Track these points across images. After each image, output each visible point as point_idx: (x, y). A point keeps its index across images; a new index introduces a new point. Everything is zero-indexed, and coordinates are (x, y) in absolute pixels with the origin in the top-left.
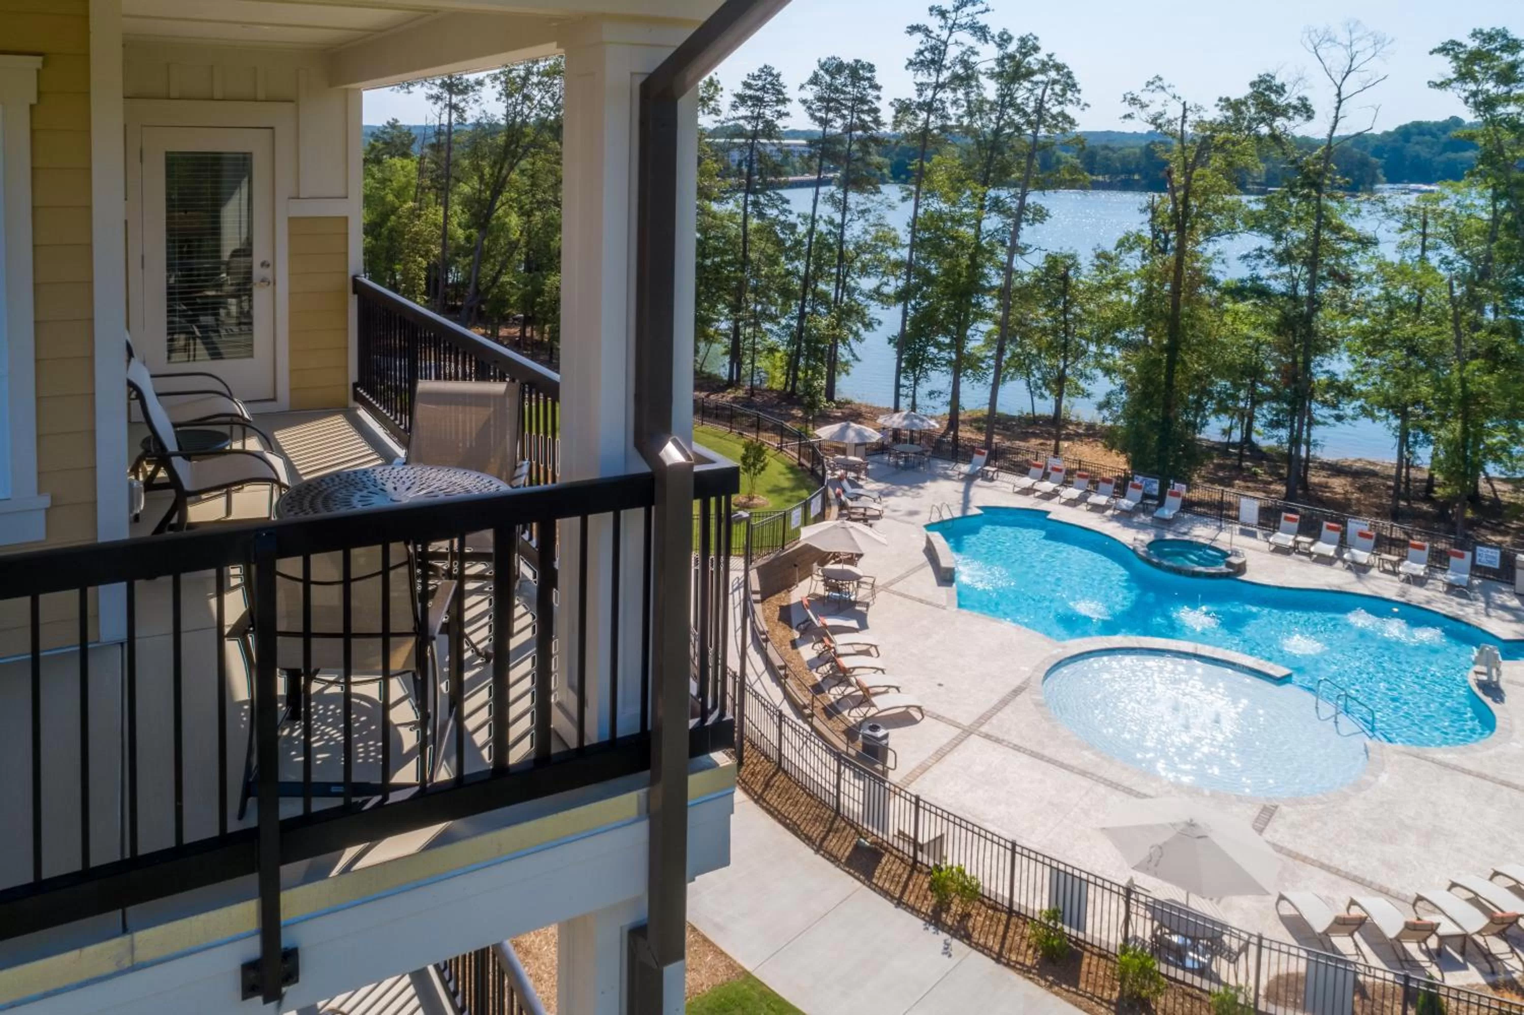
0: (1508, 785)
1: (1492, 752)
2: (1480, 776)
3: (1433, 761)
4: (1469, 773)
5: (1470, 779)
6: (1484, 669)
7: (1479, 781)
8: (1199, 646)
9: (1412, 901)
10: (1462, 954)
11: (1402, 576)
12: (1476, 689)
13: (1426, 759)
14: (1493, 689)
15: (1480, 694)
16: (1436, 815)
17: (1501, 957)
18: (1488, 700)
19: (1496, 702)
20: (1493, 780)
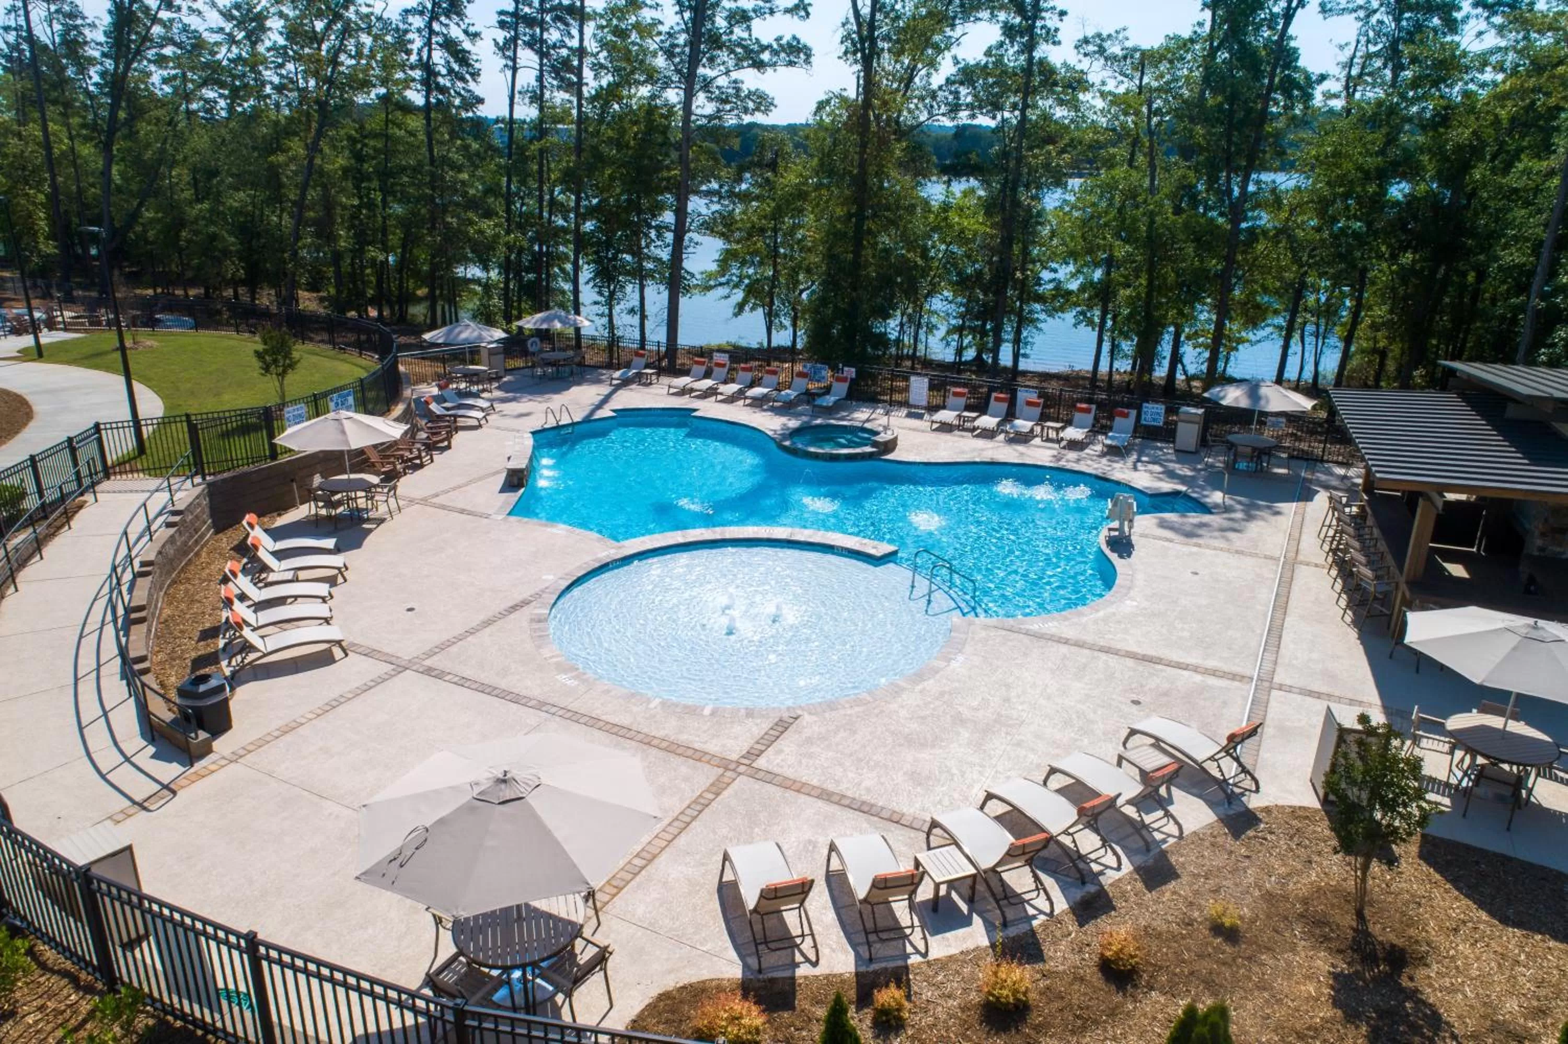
0: (1107, 650)
1: (1101, 614)
2: (1080, 644)
3: (1027, 633)
4: (1066, 642)
5: (1064, 649)
6: (1115, 524)
7: (1074, 649)
8: (797, 530)
9: (926, 828)
10: (970, 901)
11: (1063, 443)
12: (1104, 547)
13: (1019, 632)
14: (1122, 545)
15: (1107, 551)
16: (1007, 700)
17: (1026, 897)
18: (1113, 557)
19: (1121, 557)
20: (1092, 647)
